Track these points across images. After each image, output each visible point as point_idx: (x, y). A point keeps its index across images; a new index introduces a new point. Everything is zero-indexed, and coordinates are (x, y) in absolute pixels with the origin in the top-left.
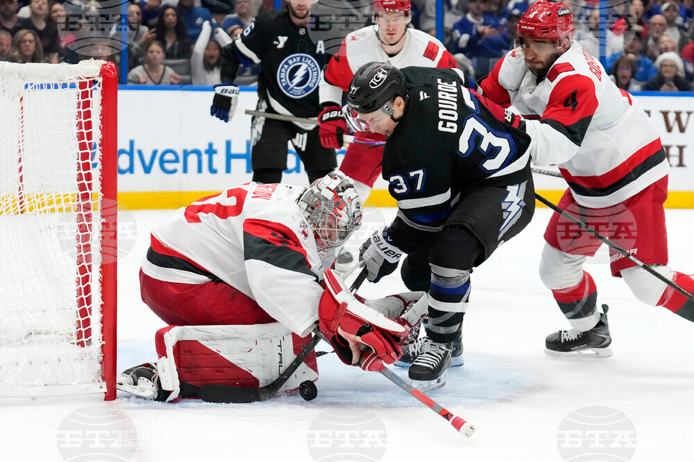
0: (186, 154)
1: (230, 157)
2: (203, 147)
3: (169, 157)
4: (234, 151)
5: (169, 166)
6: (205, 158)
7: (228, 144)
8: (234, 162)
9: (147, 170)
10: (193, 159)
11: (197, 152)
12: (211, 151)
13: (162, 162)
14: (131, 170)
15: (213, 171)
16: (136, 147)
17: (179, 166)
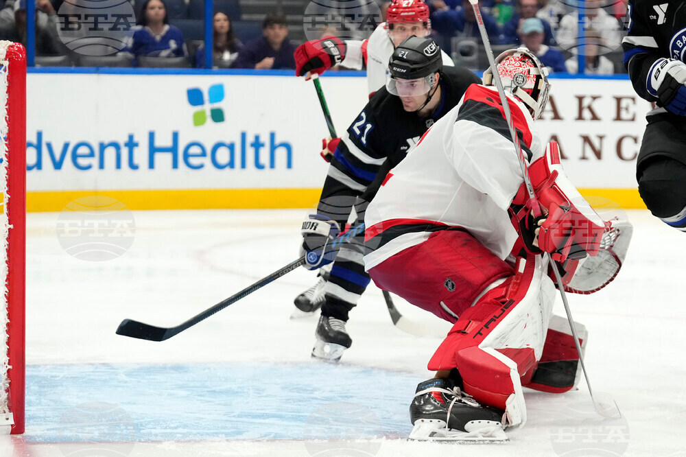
0: (103, 147)
1: (153, 150)
2: (122, 139)
3: (83, 150)
4: (158, 143)
5: (82, 162)
6: (125, 152)
7: (152, 136)
8: (159, 157)
9: (58, 165)
10: (110, 153)
11: (116, 145)
12: (131, 144)
13: (75, 157)
14: (39, 165)
15: (133, 166)
16: (45, 139)
17: (95, 161)
